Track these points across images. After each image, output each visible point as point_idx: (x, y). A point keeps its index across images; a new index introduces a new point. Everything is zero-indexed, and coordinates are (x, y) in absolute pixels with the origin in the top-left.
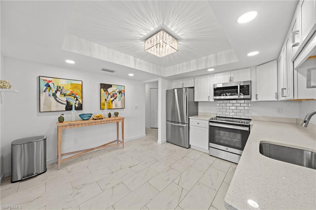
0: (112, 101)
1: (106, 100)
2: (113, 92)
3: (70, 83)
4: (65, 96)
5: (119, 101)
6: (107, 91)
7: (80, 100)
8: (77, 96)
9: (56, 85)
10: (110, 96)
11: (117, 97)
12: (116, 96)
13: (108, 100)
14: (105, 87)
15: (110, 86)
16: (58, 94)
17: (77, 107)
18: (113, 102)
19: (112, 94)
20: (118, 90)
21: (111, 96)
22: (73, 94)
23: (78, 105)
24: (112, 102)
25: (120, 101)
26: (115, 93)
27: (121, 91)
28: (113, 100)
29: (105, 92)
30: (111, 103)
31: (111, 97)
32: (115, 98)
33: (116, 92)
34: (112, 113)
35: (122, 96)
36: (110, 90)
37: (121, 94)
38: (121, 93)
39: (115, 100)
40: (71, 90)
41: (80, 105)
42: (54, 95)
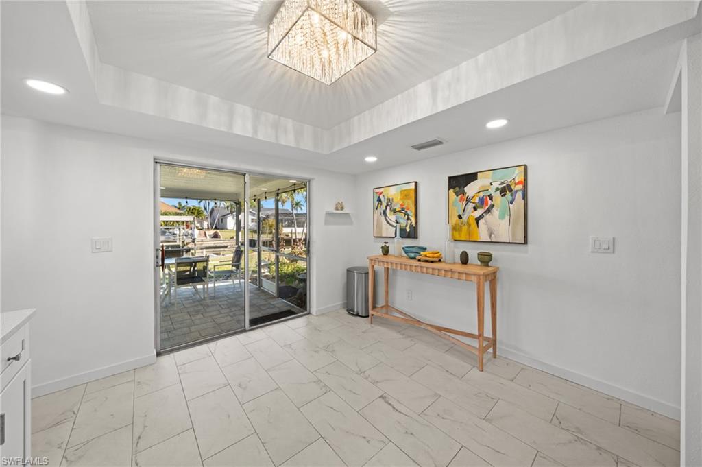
0: (477, 220)
1: (460, 217)
2: (481, 194)
3: (399, 191)
4: (394, 212)
5: (502, 217)
6: (464, 193)
7: (413, 219)
8: (409, 212)
9: (386, 198)
10: (471, 206)
11: (492, 206)
12: (490, 202)
13: (465, 218)
14: (458, 183)
15: (472, 177)
16: (388, 211)
17: (409, 232)
18: (480, 221)
19: (477, 200)
20: (496, 185)
21: (474, 205)
22: (403, 209)
23: (410, 228)
24: (478, 223)
25: (507, 218)
26: (487, 194)
27: (509, 186)
28: (481, 217)
29: (459, 197)
30: (475, 224)
31: (475, 209)
32: (488, 211)
33: (492, 191)
34: (473, 252)
35: (512, 203)
36: (471, 189)
37: (508, 194)
38: (511, 190)
39: (487, 216)
40: (401, 202)
41: (412, 228)
42: (384, 212)
